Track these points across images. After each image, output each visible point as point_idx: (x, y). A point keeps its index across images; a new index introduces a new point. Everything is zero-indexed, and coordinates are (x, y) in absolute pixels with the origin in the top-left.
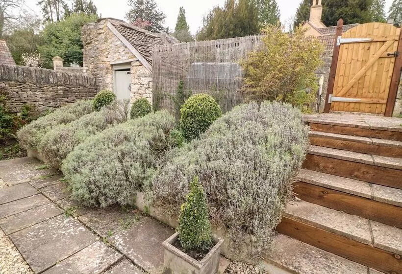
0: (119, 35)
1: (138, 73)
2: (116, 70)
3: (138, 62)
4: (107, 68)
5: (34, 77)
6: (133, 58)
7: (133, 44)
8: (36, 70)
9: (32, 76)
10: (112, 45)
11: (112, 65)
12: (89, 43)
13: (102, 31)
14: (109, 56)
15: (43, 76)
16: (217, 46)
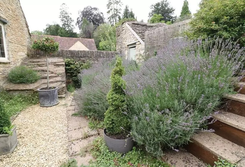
0: (131, 29)
1: (139, 48)
2: (130, 48)
3: (139, 42)
4: (126, 47)
5: (94, 55)
6: (137, 40)
7: (137, 33)
8: (95, 52)
9: (94, 54)
10: (128, 35)
11: (128, 45)
12: (119, 36)
13: (124, 29)
14: (127, 41)
15: (98, 54)
16: (179, 26)
